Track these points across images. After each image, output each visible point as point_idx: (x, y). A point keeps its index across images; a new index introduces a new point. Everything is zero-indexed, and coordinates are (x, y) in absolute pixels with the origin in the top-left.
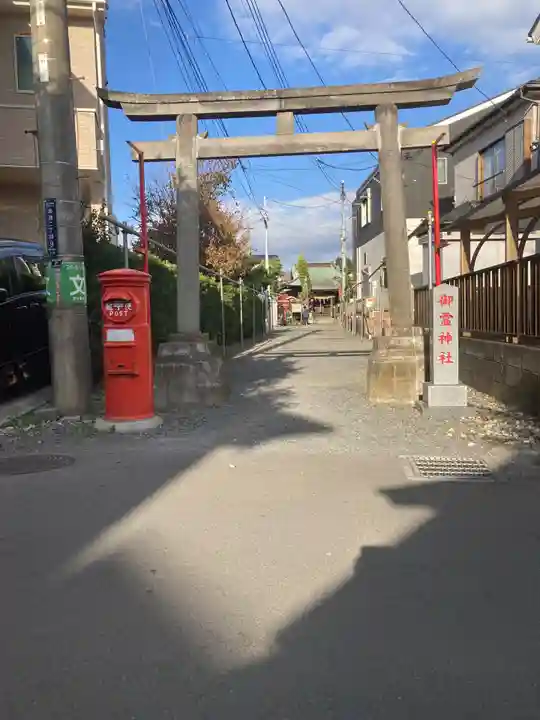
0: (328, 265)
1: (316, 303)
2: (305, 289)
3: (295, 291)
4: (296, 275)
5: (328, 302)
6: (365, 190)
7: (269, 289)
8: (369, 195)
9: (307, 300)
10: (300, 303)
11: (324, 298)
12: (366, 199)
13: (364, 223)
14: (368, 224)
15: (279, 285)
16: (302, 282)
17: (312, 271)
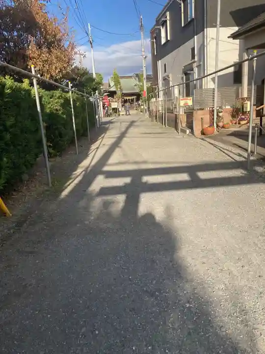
0: (131, 77)
1: (125, 101)
2: (119, 93)
3: (112, 94)
4: (112, 84)
5: (132, 100)
6: (165, 12)
7: (97, 94)
8: (168, 17)
9: (120, 100)
10: (116, 102)
11: (130, 98)
12: (166, 21)
13: (163, 41)
14: (167, 41)
15: (102, 91)
16: (117, 88)
17: (122, 81)
